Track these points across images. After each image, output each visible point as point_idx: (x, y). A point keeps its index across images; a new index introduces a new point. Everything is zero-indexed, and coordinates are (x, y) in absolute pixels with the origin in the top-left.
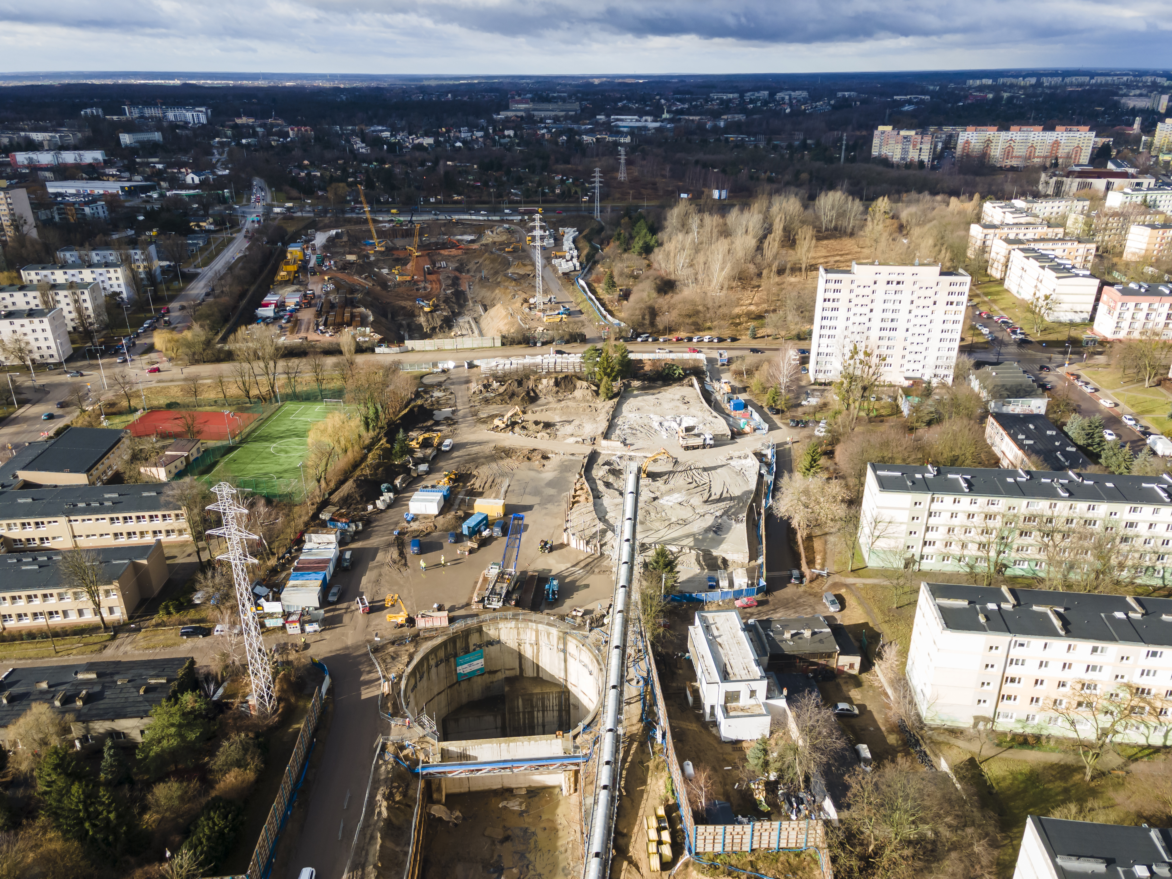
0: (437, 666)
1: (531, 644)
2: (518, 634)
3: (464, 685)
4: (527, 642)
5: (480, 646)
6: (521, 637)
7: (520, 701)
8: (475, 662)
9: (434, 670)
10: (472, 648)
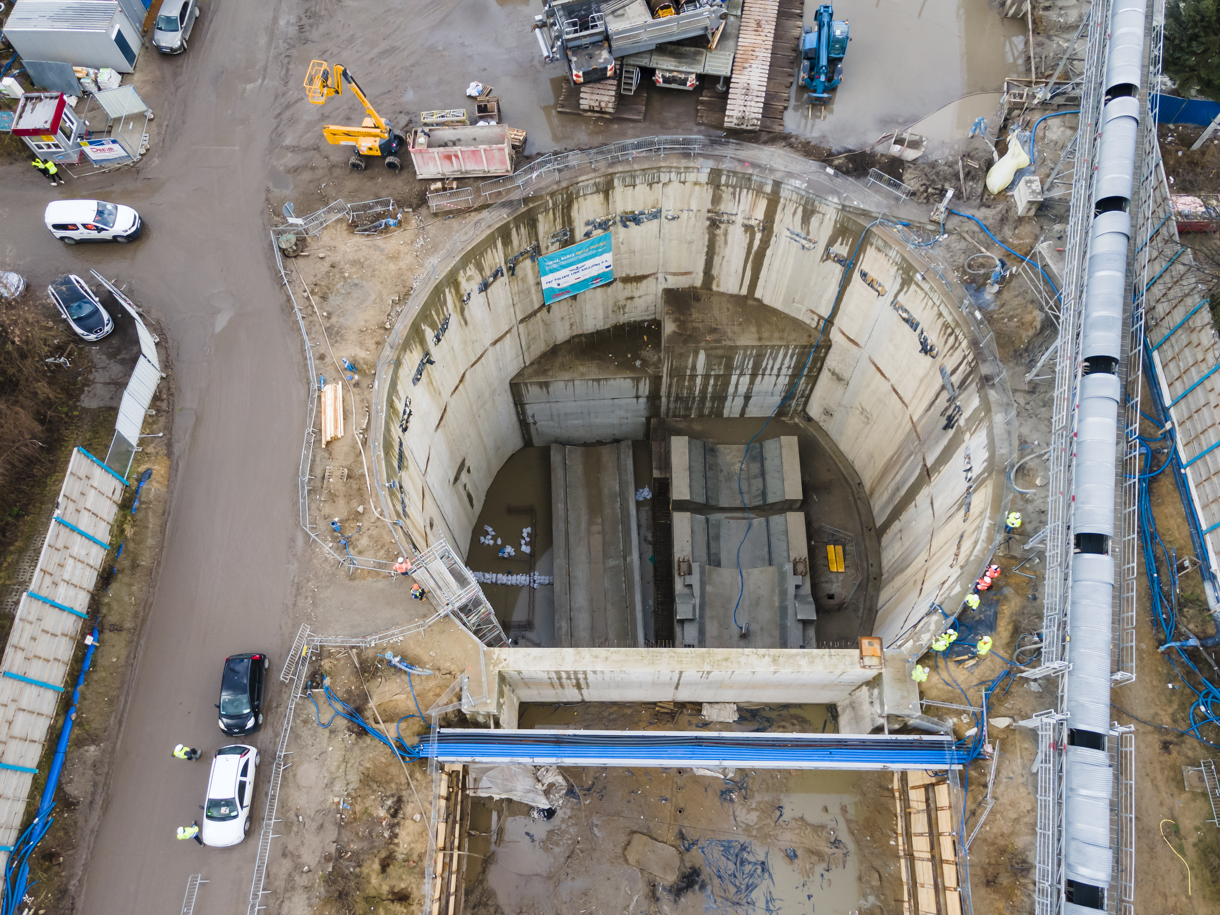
0: (485, 287)
1: (749, 228)
2: (716, 200)
3: (558, 311)
4: (739, 220)
5: (604, 225)
6: (722, 208)
7: (702, 357)
8: (589, 263)
9: (477, 301)
10: (580, 230)
